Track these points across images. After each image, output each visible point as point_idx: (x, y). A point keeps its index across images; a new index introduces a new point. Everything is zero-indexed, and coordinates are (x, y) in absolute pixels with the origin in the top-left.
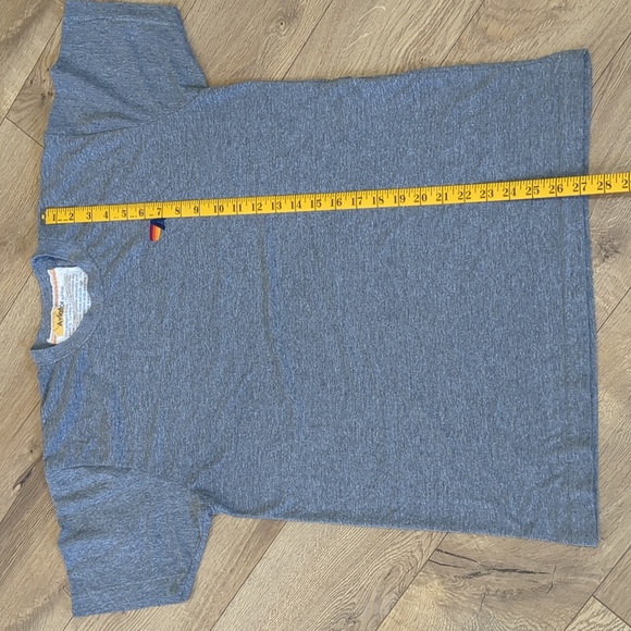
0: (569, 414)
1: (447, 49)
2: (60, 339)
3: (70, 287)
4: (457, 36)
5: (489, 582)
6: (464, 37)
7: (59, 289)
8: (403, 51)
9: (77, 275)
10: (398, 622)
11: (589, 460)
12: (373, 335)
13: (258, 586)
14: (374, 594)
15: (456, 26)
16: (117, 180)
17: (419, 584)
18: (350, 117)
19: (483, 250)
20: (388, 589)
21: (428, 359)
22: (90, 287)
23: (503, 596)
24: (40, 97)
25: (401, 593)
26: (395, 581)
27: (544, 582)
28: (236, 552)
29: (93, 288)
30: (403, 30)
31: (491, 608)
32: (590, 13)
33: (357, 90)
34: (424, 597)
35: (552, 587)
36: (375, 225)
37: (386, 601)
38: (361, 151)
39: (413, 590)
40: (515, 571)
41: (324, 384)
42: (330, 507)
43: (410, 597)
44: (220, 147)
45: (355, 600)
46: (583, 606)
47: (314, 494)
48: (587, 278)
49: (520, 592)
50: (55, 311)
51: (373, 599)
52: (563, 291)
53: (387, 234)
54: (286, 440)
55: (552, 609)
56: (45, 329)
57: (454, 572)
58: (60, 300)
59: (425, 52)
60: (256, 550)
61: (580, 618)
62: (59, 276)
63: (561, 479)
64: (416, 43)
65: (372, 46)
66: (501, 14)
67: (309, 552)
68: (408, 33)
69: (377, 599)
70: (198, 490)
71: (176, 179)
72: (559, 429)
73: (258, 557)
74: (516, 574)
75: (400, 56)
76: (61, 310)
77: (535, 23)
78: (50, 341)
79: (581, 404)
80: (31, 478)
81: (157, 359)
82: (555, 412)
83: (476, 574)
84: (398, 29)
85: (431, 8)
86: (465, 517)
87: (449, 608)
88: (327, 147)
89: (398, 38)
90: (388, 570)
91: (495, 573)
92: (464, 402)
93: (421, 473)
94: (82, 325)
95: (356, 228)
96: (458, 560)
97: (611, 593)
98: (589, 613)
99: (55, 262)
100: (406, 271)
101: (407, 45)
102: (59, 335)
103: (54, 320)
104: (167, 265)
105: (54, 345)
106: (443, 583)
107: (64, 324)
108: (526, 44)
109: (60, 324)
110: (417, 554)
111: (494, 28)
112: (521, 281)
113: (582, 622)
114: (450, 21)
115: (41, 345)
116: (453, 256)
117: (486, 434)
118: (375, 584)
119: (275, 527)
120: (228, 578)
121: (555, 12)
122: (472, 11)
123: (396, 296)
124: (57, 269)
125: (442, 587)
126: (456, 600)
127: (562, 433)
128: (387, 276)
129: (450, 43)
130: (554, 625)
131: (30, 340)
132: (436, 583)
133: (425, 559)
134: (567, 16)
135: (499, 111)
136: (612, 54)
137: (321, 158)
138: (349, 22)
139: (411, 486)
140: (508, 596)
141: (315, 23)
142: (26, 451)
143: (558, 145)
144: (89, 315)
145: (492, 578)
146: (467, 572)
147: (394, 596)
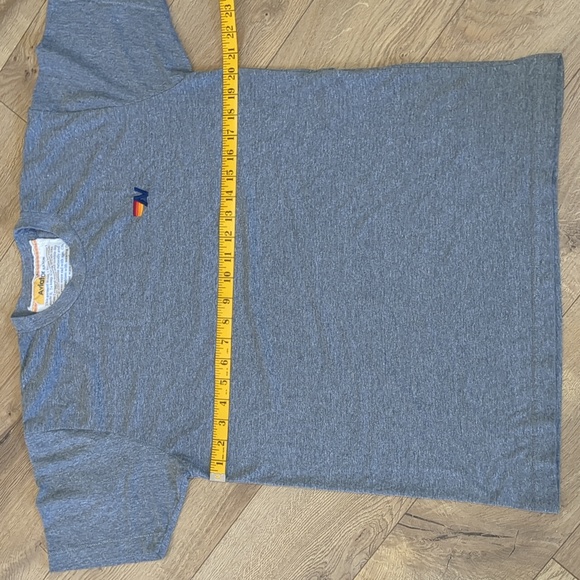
0: (534, 391)
1: (426, 46)
2: (41, 307)
3: (52, 258)
5: (455, 544)
6: (443, 36)
7: (41, 260)
8: (384, 46)
9: (59, 246)
11: (552, 434)
12: (349, 313)
13: (234, 544)
14: (345, 555)
15: (435, 25)
16: (100, 157)
17: (388, 545)
18: (332, 107)
19: (457, 236)
20: (358, 550)
21: (402, 336)
22: (72, 259)
23: (468, 558)
24: (23, 73)
25: (371, 554)
26: (366, 542)
27: (507, 545)
28: (212, 513)
29: (75, 259)
30: (385, 27)
31: (457, 568)
32: (563, 20)
33: (340, 82)
34: (393, 557)
35: (514, 549)
36: (354, 210)
37: (357, 560)
38: (342, 139)
39: (383, 551)
40: (480, 534)
41: (301, 358)
42: (304, 472)
43: (380, 557)
44: (203, 130)
45: (327, 560)
46: (543, 567)
47: (290, 460)
48: (555, 266)
49: (484, 554)
50: (35, 280)
51: (344, 558)
52: (532, 278)
53: (365, 218)
54: (263, 409)
55: (514, 570)
56: (26, 296)
57: (421, 534)
58: (41, 270)
59: (406, 48)
60: (232, 511)
62: (41, 246)
63: (526, 451)
64: (398, 37)
65: (355, 39)
66: (479, 16)
67: (283, 514)
68: (389, 30)
69: (348, 558)
70: (175, 455)
71: (159, 158)
72: (525, 405)
73: (234, 517)
74: (481, 537)
75: (382, 50)
76: (42, 279)
77: (511, 26)
78: (30, 309)
79: (546, 382)
80: (10, 439)
81: (138, 329)
82: (521, 389)
83: (444, 537)
84: (380, 25)
85: (412, 7)
86: (434, 485)
87: (416, 568)
88: (308, 134)
89: (380, 34)
90: (359, 532)
91: (461, 536)
92: (436, 378)
93: (393, 442)
94: (64, 295)
95: (336, 212)
96: (427, 523)
97: (569, 555)
98: (549, 573)
99: (36, 233)
100: (383, 254)
101: (388, 41)
102: (40, 304)
103: (35, 289)
104: (149, 240)
105: (35, 313)
106: (411, 545)
107: (45, 293)
108: (503, 45)
109: (41, 293)
110: (388, 518)
111: (472, 29)
112: (492, 267)
114: (431, 20)
115: (21, 313)
116: (428, 241)
117: (455, 408)
118: (347, 545)
119: (250, 491)
120: (204, 537)
121: (531, 17)
122: (452, 12)
123: (373, 276)
124: (38, 241)
125: (410, 549)
126: (423, 561)
127: (528, 409)
128: (364, 258)
129: (430, 41)
131: (10, 307)
132: (405, 544)
133: (395, 522)
134: (542, 22)
135: (475, 106)
137: (302, 144)
138: (332, 17)
139: (384, 455)
140: (472, 558)
141: (299, 16)
142: (5, 413)
143: (531, 142)
144: (71, 285)
145: (459, 540)
146: (435, 535)
147: (364, 556)
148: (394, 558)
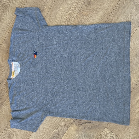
1: (74, 17)
4: (76, 14)
5: (85, 125)
6: (78, 15)
8: (66, 18)
10: (68, 134)
15: (76, 12)
17: (71, 126)
20: (65, 127)
23: (88, 128)
27: (96, 125)
30: (66, 13)
31: (86, 130)
32: (103, 10)
35: (98, 126)
37: (65, 130)
39: (70, 127)
40: (90, 123)
43: (70, 129)
45: (59, 130)
46: (104, 129)
49: (92, 127)
51: (62, 129)
55: (98, 130)
57: (78, 123)
61: (103, 132)
64: (68, 16)
66: (85, 10)
74: (91, 123)
77: (92, 12)
83: (83, 124)
84: (65, 13)
85: (71, 9)
87: (78, 131)
89: (65, 15)
90: (65, 124)
91: (87, 123)
97: (109, 126)
98: (105, 131)
101: (67, 16)
108: (90, 16)
111: (84, 13)
113: (104, 133)
114: (75, 11)
121: (96, 9)
122: (79, 9)
125: (76, 127)
126: (79, 129)
130: (99, 133)
132: (75, 126)
133: (73, 121)
134: (98, 10)
136: (107, 18)
140: (89, 128)
141: (48, 12)
145: (86, 124)
146: (81, 123)
147: (66, 129)
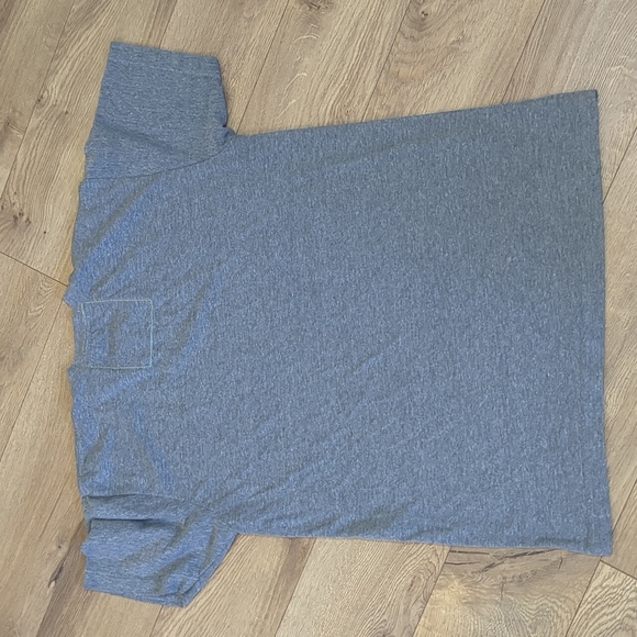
13: (294, 625)
14: (402, 608)
24: (12, 219)
25: (426, 601)
26: (418, 590)
28: (267, 597)
34: (447, 598)
59: (349, 104)
60: (285, 591)
65: (301, 109)
67: (335, 582)
68: (330, 92)
69: (405, 611)
73: (288, 598)
75: (328, 112)
80: (63, 573)
96: (472, 556)
106: (462, 581)
110: (434, 561)
119: (298, 566)
120: (264, 624)
129: (369, 92)
138: (276, 94)
142: (54, 548)
148: (449, 600)
